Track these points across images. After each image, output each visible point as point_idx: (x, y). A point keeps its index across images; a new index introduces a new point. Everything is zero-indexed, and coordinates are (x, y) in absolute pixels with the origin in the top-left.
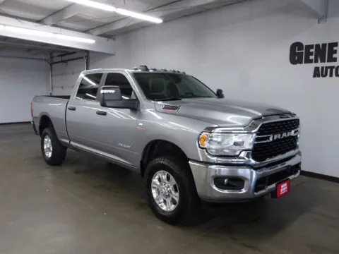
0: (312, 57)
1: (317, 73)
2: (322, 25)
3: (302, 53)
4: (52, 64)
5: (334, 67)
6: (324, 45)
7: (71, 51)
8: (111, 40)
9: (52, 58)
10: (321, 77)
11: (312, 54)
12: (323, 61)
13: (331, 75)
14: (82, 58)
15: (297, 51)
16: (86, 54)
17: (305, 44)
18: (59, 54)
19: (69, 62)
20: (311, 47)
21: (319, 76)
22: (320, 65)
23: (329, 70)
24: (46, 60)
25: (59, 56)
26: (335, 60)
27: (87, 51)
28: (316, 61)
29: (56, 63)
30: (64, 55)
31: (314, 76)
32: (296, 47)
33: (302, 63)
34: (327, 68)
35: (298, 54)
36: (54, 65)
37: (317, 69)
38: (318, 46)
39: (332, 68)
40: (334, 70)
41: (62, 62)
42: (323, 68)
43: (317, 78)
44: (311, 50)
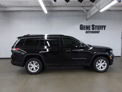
0: (85, 29)
1: (87, 32)
2: (87, 21)
6: (88, 26)
12: (88, 30)
13: (90, 33)
17: (83, 25)
20: (85, 26)
22: (87, 30)
26: (90, 29)
28: (86, 30)
32: (81, 26)
34: (89, 31)
35: (82, 27)
37: (86, 31)
38: (86, 26)
39: (90, 31)
43: (86, 34)
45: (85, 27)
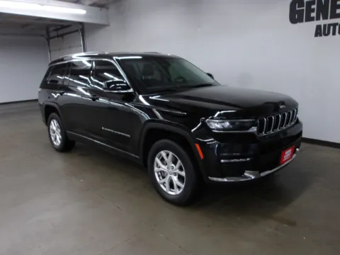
0: (313, 15)
1: (319, 32)
3: (303, 10)
4: (49, 39)
5: (337, 24)
7: (65, 24)
8: (104, 10)
9: (48, 33)
10: (323, 36)
11: (313, 10)
13: (334, 34)
14: (77, 31)
15: (297, 9)
16: (80, 27)
18: (54, 28)
19: (65, 37)
20: (312, 2)
21: (321, 35)
22: (322, 22)
23: (332, 28)
24: (42, 35)
25: (54, 30)
26: (338, 16)
27: (81, 23)
28: (318, 19)
29: (53, 37)
30: (60, 29)
31: (316, 35)
32: (296, 4)
33: (302, 21)
34: (330, 25)
35: (298, 12)
36: (51, 41)
37: (318, 27)
38: (319, 1)
39: (335, 25)
40: (337, 27)
41: (58, 36)
42: (325, 26)
43: (319, 38)
44: (313, 7)
45: (314, 7)
